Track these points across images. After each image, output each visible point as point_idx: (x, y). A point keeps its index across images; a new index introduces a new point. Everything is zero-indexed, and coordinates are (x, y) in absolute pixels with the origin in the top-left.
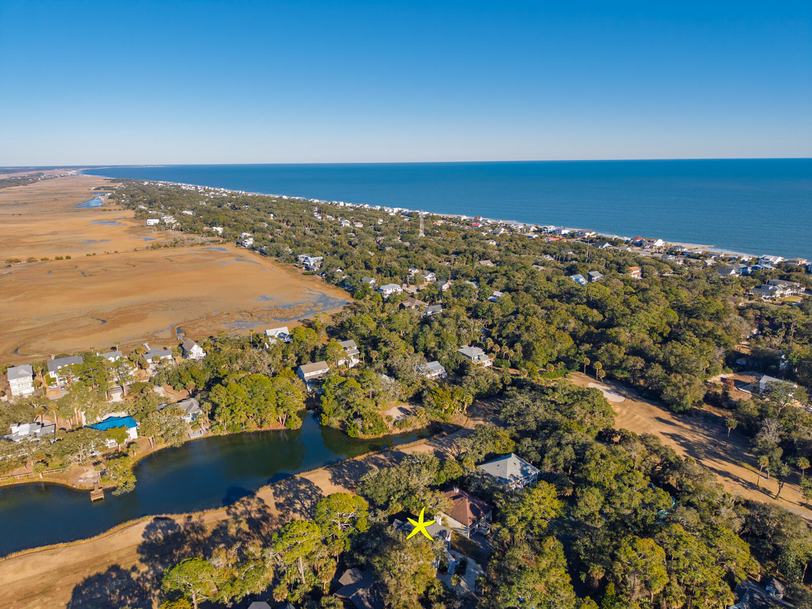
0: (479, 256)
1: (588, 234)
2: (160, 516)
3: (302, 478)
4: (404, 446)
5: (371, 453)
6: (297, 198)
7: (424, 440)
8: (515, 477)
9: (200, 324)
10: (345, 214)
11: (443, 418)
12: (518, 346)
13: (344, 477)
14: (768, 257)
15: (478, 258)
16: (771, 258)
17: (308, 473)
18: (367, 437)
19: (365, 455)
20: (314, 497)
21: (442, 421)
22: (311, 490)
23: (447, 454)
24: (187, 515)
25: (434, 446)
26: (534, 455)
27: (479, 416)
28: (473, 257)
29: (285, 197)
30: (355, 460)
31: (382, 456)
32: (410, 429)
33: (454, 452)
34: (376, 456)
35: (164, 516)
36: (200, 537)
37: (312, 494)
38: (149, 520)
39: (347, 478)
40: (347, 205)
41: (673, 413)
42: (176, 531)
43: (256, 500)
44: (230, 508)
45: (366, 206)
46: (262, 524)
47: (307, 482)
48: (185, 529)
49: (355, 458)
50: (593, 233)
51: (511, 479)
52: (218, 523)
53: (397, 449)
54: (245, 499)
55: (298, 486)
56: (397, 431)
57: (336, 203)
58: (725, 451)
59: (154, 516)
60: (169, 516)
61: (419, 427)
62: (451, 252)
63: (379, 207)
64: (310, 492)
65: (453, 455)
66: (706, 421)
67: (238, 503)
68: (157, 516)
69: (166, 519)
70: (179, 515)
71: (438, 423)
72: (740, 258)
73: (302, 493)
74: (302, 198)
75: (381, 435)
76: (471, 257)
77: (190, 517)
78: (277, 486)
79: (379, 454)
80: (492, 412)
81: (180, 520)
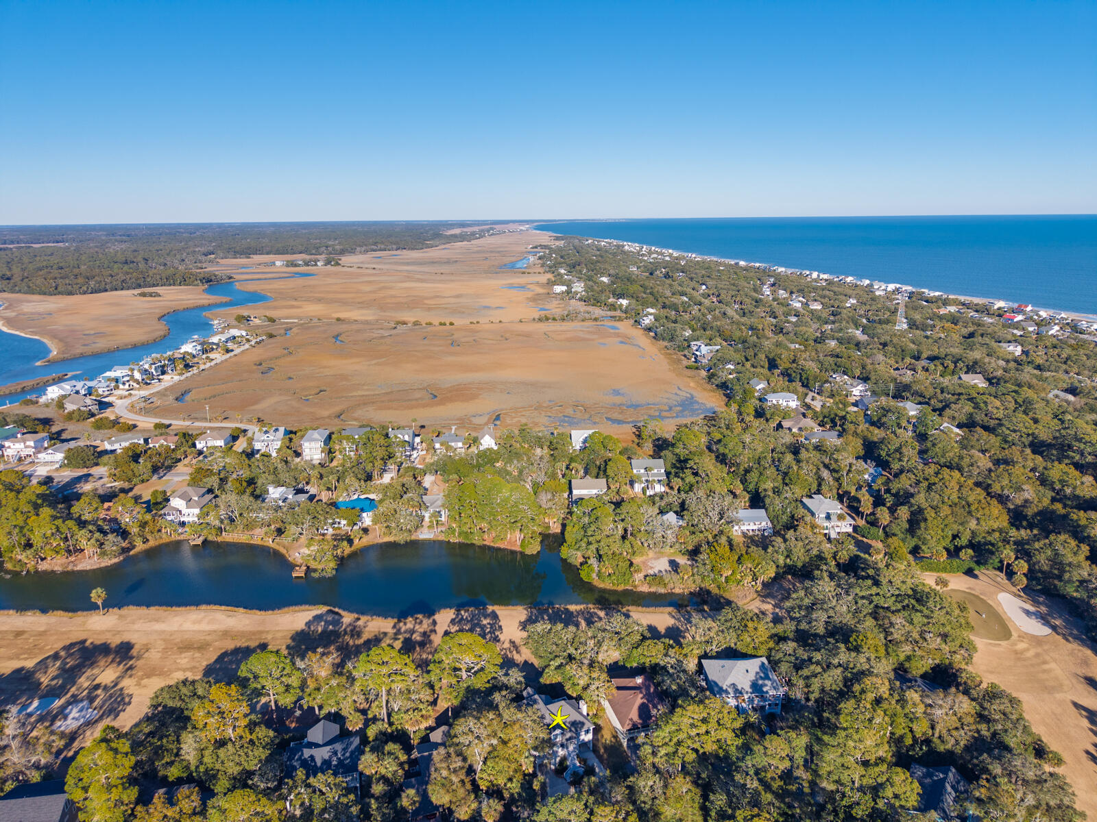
2: (333, 609)
3: (493, 612)
5: (591, 606)
6: (757, 265)
7: (670, 609)
8: (737, 690)
9: (523, 413)
10: (806, 290)
11: (719, 588)
12: (904, 512)
15: (965, 369)
17: (505, 607)
18: (602, 586)
19: (582, 607)
20: (488, 636)
21: (716, 591)
22: (491, 627)
23: (687, 634)
24: (356, 616)
25: (678, 620)
27: (774, 597)
28: (956, 367)
29: (742, 263)
30: (567, 609)
31: (602, 613)
32: (662, 591)
34: (596, 611)
35: (337, 610)
36: (351, 643)
38: (321, 610)
40: (822, 276)
42: (337, 629)
43: (431, 621)
44: (399, 621)
45: (849, 279)
46: (415, 648)
47: (495, 617)
48: (345, 630)
49: (569, 607)
51: (730, 690)
52: (377, 633)
53: (628, 610)
54: (420, 616)
55: (482, 619)
56: (645, 589)
57: (808, 273)
59: (329, 608)
60: (341, 611)
61: (677, 591)
62: (924, 355)
63: (867, 282)
64: (488, 630)
67: (411, 619)
68: (332, 608)
69: (337, 613)
70: (349, 614)
71: (708, 592)
73: (480, 627)
74: (763, 265)
75: (621, 588)
76: (952, 366)
77: (358, 619)
78: (463, 612)
79: (601, 609)
81: (347, 618)
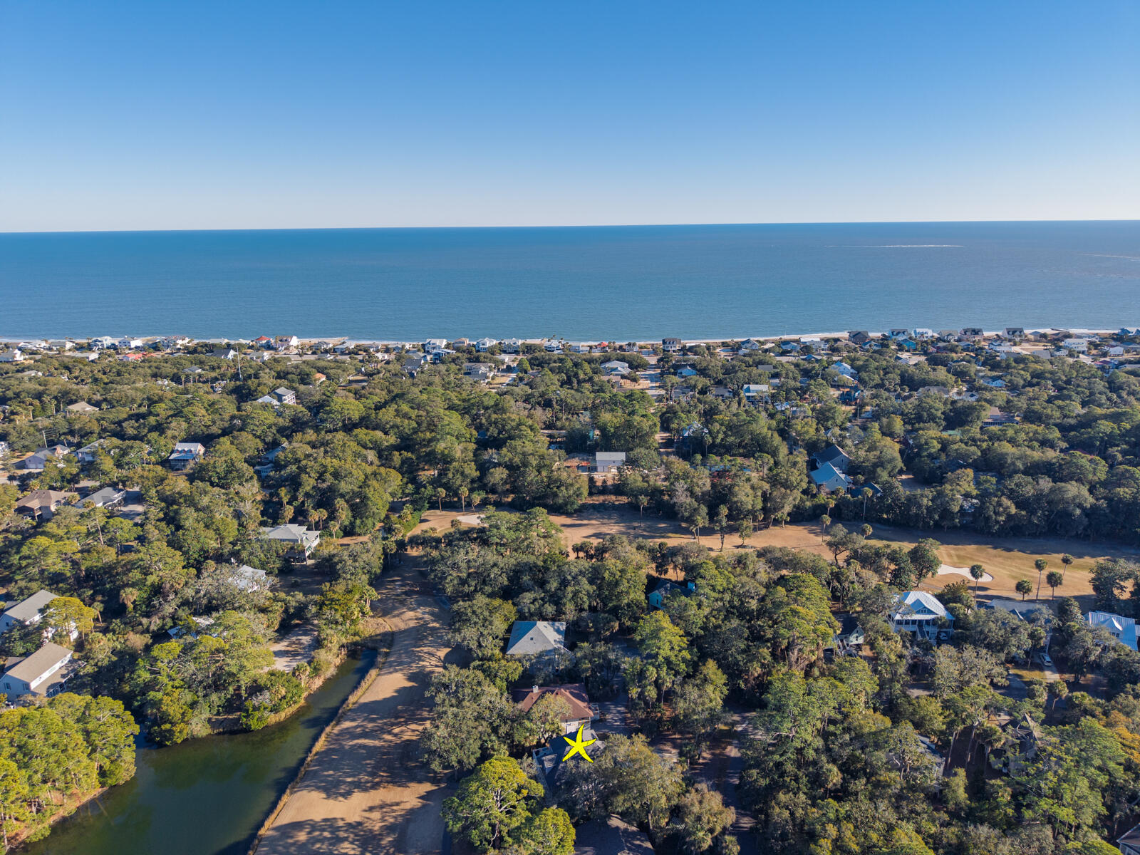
0: (56, 398)
1: (180, 342)
4: (359, 692)
5: (328, 729)
7: (373, 672)
11: (355, 634)
12: (341, 503)
13: (345, 782)
14: (433, 341)
16: (438, 342)
17: (274, 815)
18: (287, 713)
19: (323, 738)
20: (342, 834)
21: (357, 638)
22: (324, 830)
23: (428, 669)
25: (395, 671)
26: (550, 609)
27: (395, 608)
30: (317, 754)
31: (347, 724)
33: (433, 663)
34: (339, 728)
37: (332, 833)
39: (349, 780)
41: (568, 514)
47: (298, 826)
49: (316, 750)
50: (187, 340)
53: (354, 704)
55: (290, 841)
56: (318, 683)
58: (645, 530)
61: (338, 662)
64: (326, 834)
65: (436, 666)
66: (599, 512)
71: (356, 644)
72: (403, 346)
73: (313, 844)
75: (302, 702)
79: (337, 724)
80: (404, 597)
